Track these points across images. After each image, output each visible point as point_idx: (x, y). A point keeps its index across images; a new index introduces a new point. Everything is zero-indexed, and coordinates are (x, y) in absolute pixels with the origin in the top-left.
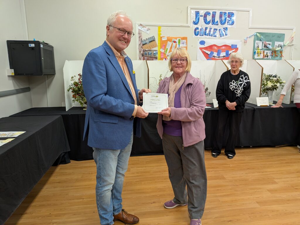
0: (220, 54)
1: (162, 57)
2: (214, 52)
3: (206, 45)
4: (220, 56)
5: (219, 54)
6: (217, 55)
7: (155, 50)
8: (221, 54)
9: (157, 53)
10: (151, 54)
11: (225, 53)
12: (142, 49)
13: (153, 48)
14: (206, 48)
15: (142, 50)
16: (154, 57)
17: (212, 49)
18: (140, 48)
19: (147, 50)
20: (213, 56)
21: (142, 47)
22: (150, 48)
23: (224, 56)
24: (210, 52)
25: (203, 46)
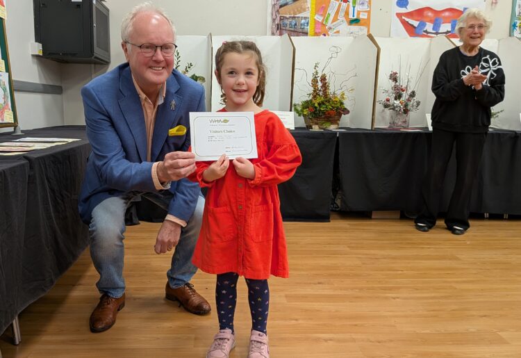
0: (439, 27)
1: (317, 31)
2: (427, 23)
3: (410, 8)
4: (440, 32)
5: (436, 27)
6: (433, 29)
7: (305, 18)
8: (441, 28)
9: (308, 23)
10: (296, 24)
11: (450, 24)
12: (278, 16)
13: (300, 12)
14: (410, 15)
15: (278, 18)
16: (300, 30)
17: (423, 16)
18: (274, 14)
19: (288, 16)
20: (424, 31)
21: (278, 11)
22: (295, 13)
23: (448, 32)
24: (418, 22)
25: (403, 10)
